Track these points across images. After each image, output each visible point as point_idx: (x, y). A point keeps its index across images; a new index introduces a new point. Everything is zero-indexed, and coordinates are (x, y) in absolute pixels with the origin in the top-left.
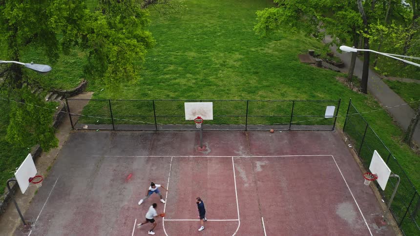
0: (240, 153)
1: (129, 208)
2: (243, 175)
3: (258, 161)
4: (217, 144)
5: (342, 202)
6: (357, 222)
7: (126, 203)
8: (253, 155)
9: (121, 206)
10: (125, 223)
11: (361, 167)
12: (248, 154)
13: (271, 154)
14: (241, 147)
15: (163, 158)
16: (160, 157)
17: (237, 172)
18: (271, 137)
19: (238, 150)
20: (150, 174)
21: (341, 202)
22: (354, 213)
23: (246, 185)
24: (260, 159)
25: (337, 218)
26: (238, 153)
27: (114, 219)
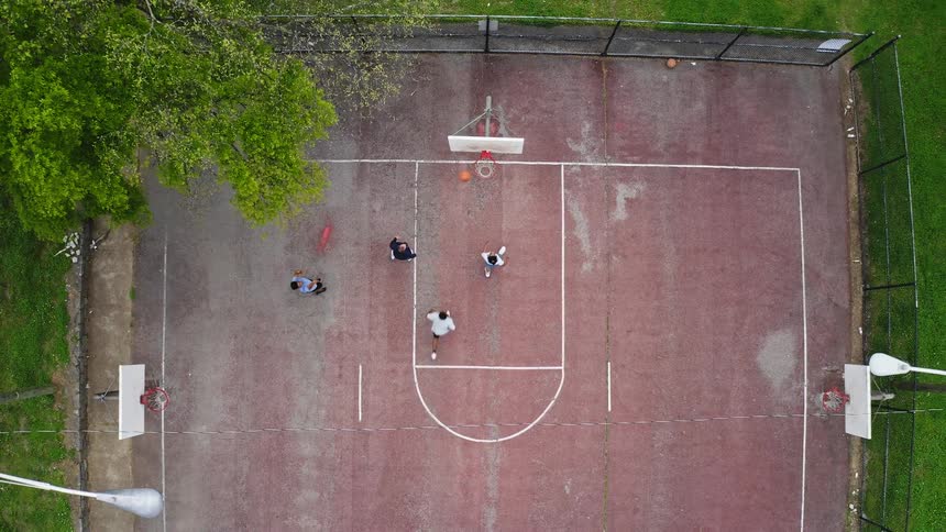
0: (582, 148)
1: (340, 333)
2: (582, 233)
3: (621, 180)
4: (526, 111)
5: (778, 329)
6: (790, 385)
7: (333, 320)
8: (614, 157)
9: (325, 327)
10: (340, 376)
11: (854, 213)
12: (601, 156)
13: (656, 157)
14: (587, 127)
15: (395, 164)
16: (389, 164)
17: (571, 224)
18: (667, 83)
19: (577, 139)
20: (372, 226)
21: (775, 328)
22: (791, 363)
23: (587, 266)
24: (626, 176)
25: (754, 371)
26: (575, 148)
27: (316, 366)
